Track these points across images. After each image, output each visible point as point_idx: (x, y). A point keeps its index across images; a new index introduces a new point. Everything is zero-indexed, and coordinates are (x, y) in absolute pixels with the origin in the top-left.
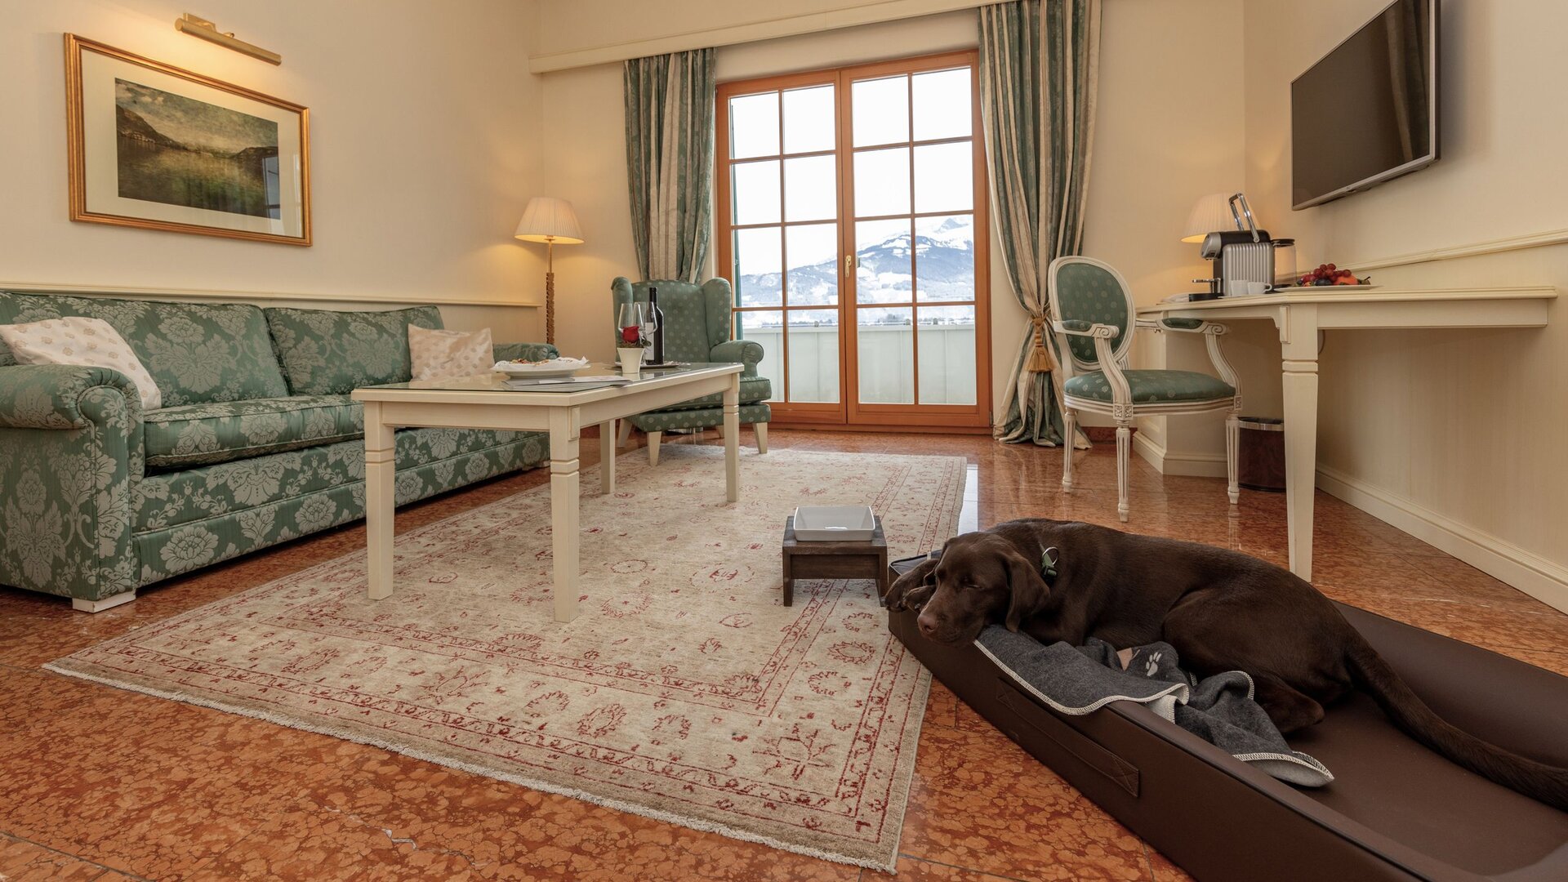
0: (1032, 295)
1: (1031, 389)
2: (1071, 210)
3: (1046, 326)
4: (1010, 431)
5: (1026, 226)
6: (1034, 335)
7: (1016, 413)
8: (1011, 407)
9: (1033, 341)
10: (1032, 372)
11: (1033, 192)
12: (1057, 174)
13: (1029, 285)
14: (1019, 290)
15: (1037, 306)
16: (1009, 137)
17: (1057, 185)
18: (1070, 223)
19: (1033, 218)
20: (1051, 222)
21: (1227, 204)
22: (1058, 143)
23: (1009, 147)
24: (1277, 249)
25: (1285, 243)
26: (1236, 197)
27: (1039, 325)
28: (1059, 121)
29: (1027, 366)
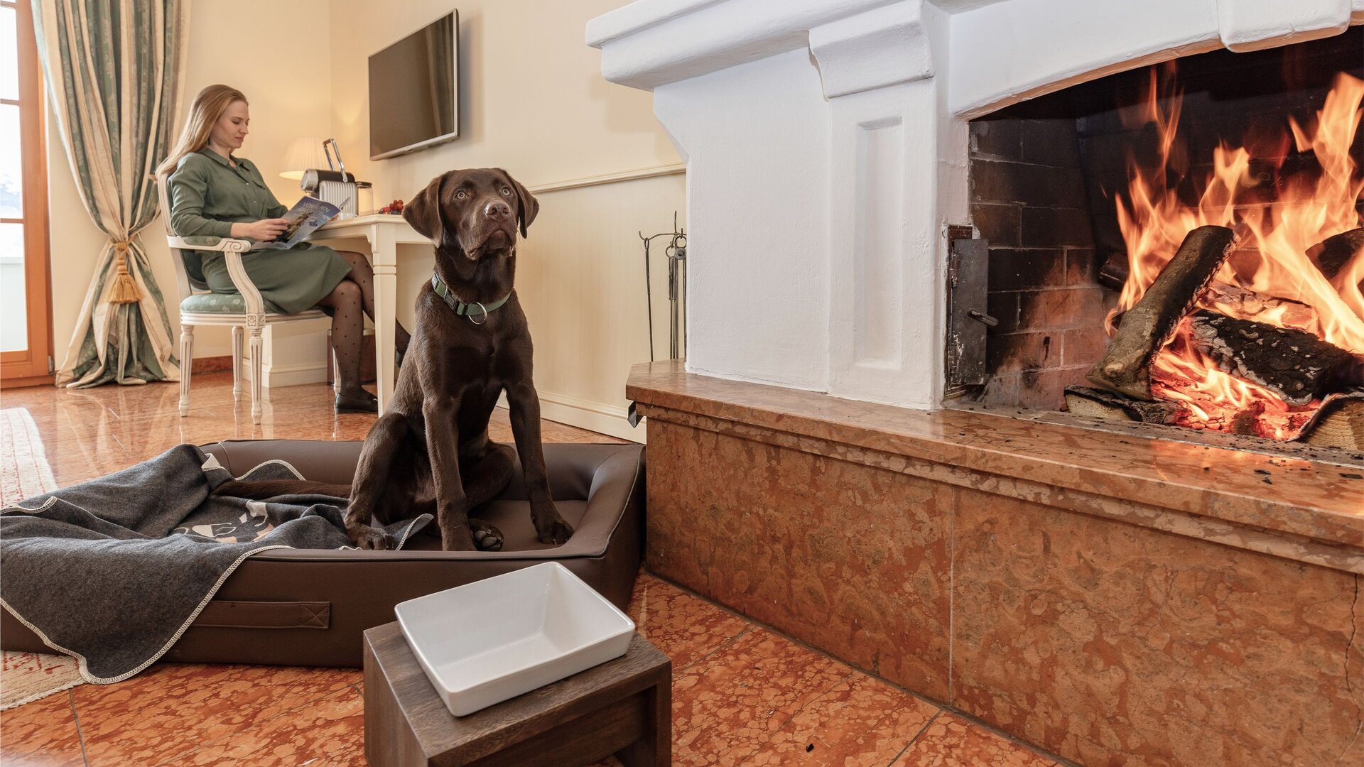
0: (113, 215)
1: (113, 324)
2: (163, 127)
3: (131, 252)
4: (82, 375)
5: (103, 136)
6: (116, 261)
7: (90, 353)
8: (84, 347)
9: (115, 269)
10: (113, 303)
11: (112, 98)
12: (144, 85)
13: (110, 204)
14: (95, 209)
15: (120, 228)
16: (78, 25)
17: (144, 97)
18: (161, 140)
19: (114, 128)
20: (137, 135)
21: (323, 146)
22: (145, 50)
23: (79, 38)
24: (360, 190)
25: (366, 185)
26: (329, 141)
27: (121, 250)
28: (146, 26)
29: (109, 295)
